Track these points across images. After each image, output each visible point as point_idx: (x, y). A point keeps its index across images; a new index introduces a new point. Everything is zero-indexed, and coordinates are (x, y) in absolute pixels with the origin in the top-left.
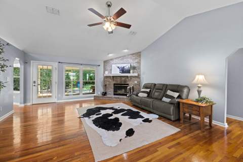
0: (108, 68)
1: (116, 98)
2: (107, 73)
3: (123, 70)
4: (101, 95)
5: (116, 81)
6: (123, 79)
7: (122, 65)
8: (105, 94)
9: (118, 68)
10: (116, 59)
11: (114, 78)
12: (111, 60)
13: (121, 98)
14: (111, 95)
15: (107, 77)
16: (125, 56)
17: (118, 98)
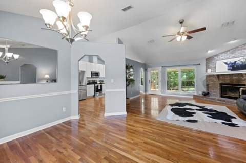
0: (212, 66)
1: (221, 100)
2: (209, 72)
3: (233, 66)
4: (201, 95)
5: (222, 80)
6: (235, 77)
7: (233, 60)
8: (206, 94)
9: (226, 64)
10: (222, 53)
11: (221, 77)
12: (217, 55)
13: (228, 102)
14: (216, 96)
15: (210, 76)
16: (238, 47)
17: (224, 101)
